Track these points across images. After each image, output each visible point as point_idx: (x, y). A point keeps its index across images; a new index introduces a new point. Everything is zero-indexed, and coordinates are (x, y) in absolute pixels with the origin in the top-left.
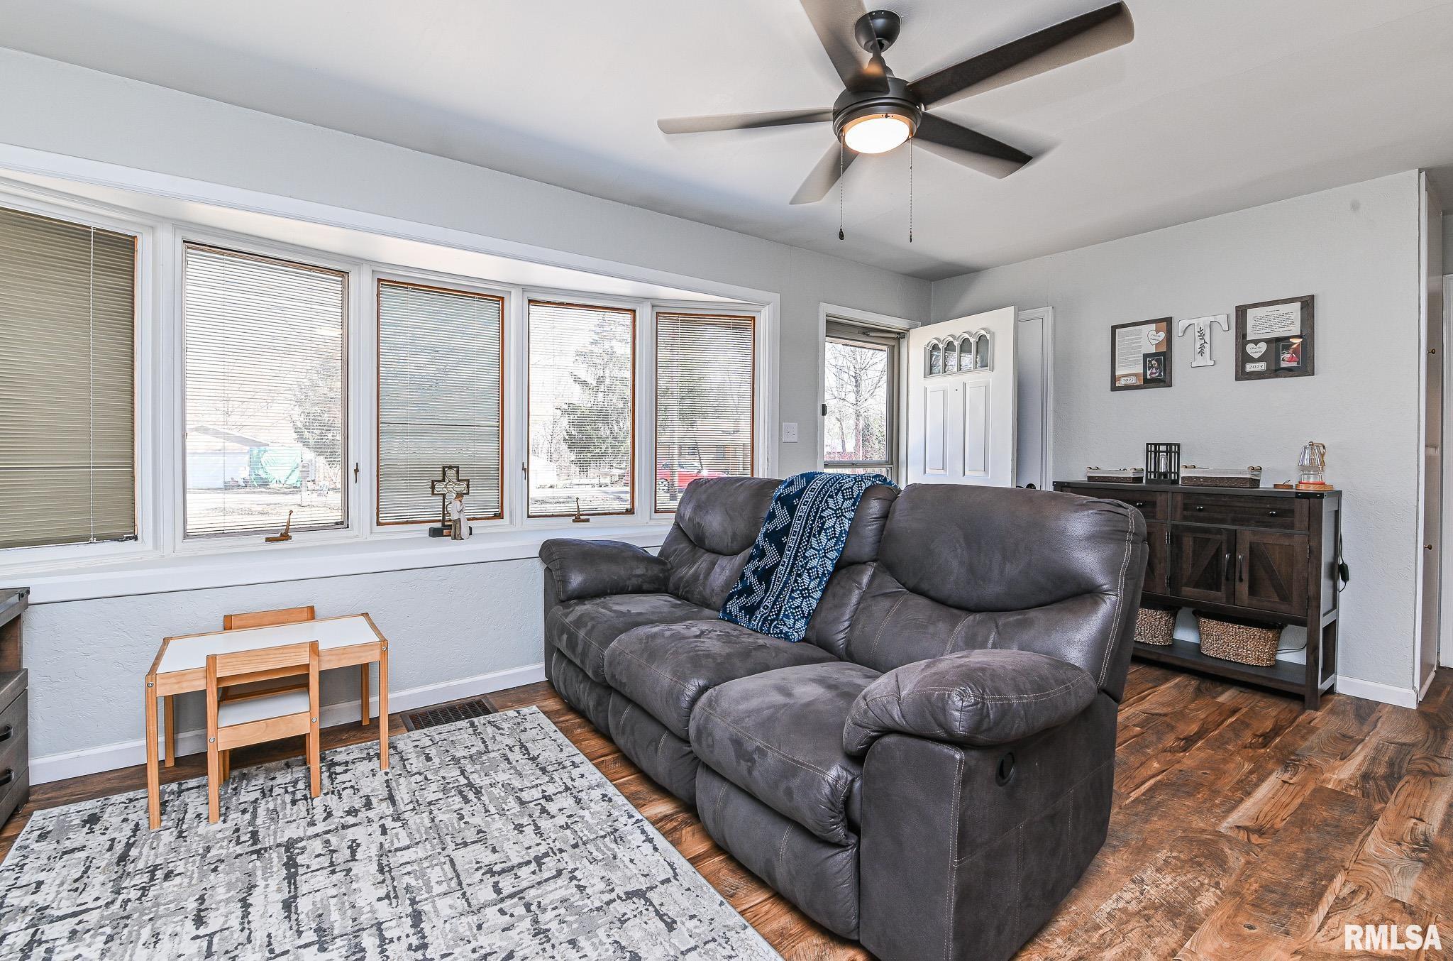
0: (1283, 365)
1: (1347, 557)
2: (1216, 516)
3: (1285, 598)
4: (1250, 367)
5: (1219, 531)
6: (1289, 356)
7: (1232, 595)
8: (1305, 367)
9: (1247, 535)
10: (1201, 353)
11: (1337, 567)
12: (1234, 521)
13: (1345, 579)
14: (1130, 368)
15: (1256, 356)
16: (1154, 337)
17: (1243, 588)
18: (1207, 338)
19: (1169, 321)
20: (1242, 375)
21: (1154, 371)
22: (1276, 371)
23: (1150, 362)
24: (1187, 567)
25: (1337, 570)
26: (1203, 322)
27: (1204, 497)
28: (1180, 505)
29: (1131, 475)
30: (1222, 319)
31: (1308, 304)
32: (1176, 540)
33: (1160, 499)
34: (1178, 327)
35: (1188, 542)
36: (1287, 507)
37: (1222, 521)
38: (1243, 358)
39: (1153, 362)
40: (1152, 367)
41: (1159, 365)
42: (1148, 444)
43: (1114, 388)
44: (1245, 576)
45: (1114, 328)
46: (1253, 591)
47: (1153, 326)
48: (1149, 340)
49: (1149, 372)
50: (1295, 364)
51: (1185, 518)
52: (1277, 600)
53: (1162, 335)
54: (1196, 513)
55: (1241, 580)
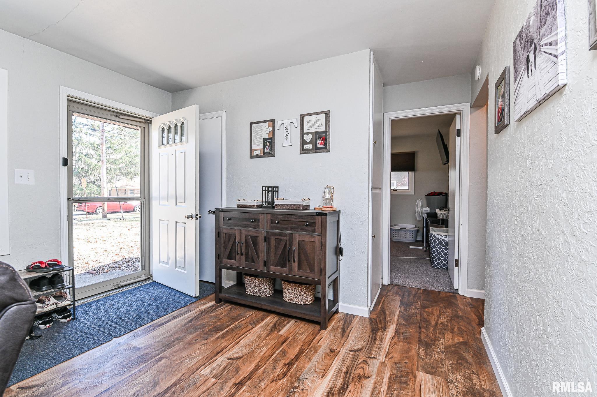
0: (319, 146)
1: (343, 244)
2: (285, 226)
3: (312, 270)
4: (306, 147)
5: (285, 235)
6: (320, 141)
7: (291, 269)
8: (326, 148)
9: (298, 236)
10: (287, 138)
11: (338, 249)
12: (292, 229)
13: (342, 255)
14: (258, 146)
15: (308, 141)
16: (267, 130)
17: (295, 265)
18: (289, 131)
19: (273, 121)
20: (303, 151)
21: (268, 148)
22: (316, 149)
23: (266, 143)
24: (273, 256)
25: (338, 251)
26: (287, 122)
27: (279, 216)
28: (269, 220)
29: (255, 204)
30: (294, 121)
31: (327, 114)
32: (267, 240)
33: (261, 217)
34: (278, 124)
35: (273, 241)
36: (312, 221)
37: (286, 229)
38: (303, 142)
39: (267, 143)
40: (266, 146)
41: (269, 144)
42: (263, 187)
43: (252, 157)
44: (296, 259)
45: (251, 124)
46: (299, 267)
47: (267, 124)
48: (264, 131)
49: (265, 148)
50: (322, 146)
51: (272, 228)
52: (309, 271)
53: (271, 128)
54: (275, 225)
55: (294, 261)
